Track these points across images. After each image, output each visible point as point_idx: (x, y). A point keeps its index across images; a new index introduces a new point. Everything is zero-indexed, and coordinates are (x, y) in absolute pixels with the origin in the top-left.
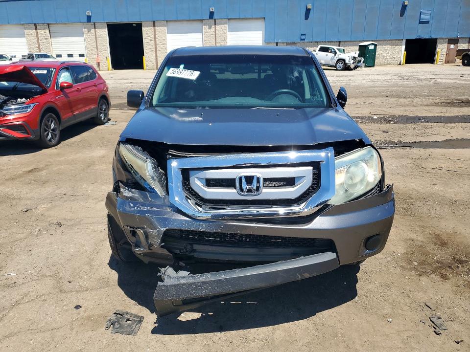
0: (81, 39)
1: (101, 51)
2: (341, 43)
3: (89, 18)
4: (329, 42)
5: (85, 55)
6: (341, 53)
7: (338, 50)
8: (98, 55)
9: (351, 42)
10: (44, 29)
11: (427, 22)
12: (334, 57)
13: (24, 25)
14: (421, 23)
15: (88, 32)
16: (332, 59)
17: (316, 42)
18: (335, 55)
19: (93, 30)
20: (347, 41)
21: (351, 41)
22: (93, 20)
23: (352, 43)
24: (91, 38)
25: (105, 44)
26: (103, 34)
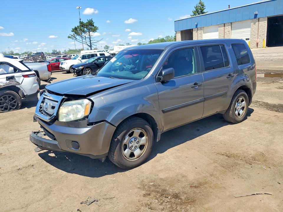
0: (249, 29)
1: (260, 36)
3: (256, 16)
5: (250, 39)
8: (258, 38)
10: (229, 26)
13: (219, 25)
15: (254, 24)
19: (257, 23)
22: (258, 17)
24: (255, 28)
25: (263, 31)
26: (264, 25)
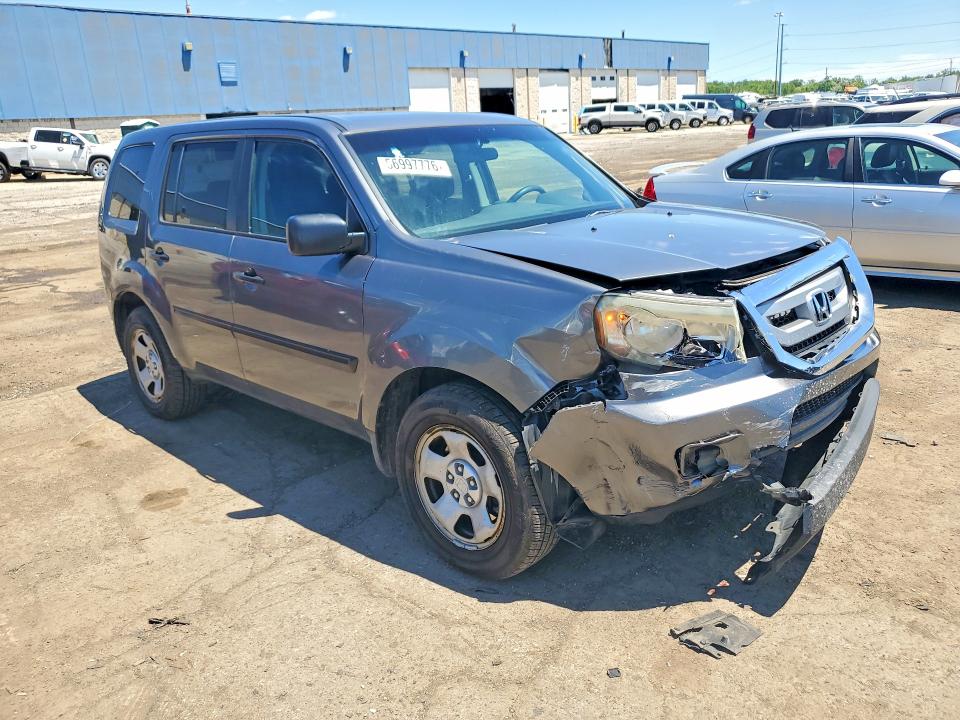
2: (76, 123)
4: (45, 120)
6: (93, 144)
7: (85, 136)
9: (102, 120)
11: (234, 84)
12: (80, 153)
14: (223, 83)
16: (76, 157)
17: (13, 121)
18: (82, 148)
20: (89, 119)
21: (97, 119)
23: (100, 122)
